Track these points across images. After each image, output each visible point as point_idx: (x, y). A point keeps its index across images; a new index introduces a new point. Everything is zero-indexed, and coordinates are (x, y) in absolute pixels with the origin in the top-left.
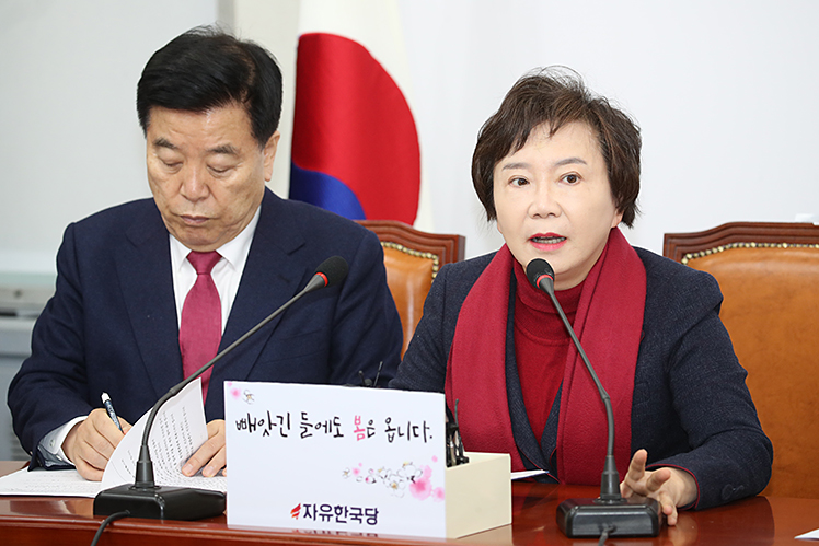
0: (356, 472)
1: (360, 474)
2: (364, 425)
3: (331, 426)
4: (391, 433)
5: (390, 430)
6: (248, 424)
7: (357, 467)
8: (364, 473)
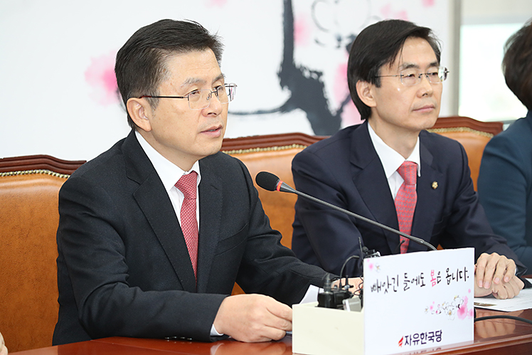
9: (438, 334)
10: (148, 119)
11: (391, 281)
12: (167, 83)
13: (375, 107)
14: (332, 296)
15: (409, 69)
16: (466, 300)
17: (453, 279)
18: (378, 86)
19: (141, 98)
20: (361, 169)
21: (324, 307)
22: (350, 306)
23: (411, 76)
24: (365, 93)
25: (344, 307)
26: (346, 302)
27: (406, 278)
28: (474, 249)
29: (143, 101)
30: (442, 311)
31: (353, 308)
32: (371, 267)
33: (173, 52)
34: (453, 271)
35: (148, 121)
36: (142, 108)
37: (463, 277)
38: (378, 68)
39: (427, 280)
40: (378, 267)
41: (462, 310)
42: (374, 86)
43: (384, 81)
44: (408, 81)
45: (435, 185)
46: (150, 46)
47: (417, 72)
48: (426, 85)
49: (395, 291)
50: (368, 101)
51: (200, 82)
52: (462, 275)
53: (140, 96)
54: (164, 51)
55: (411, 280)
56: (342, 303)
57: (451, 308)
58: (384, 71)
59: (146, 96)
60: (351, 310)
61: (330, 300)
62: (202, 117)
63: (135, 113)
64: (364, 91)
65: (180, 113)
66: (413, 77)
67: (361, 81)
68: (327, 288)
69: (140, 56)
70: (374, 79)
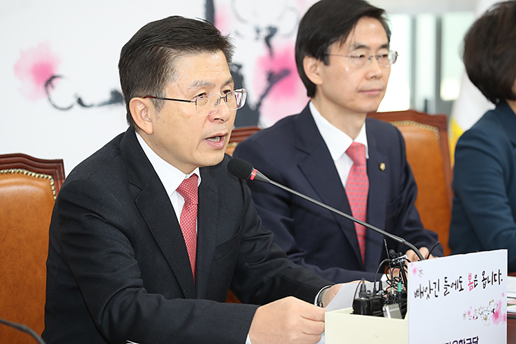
0: (469, 313)
1: (471, 315)
2: (473, 279)
3: (458, 284)
4: (484, 282)
5: (484, 279)
6: (419, 293)
7: (469, 309)
8: (472, 314)
9: (475, 340)
10: (151, 121)
11: (433, 286)
12: (174, 84)
13: (321, 85)
14: (368, 302)
15: (359, 50)
16: (499, 304)
17: (489, 282)
18: (327, 63)
19: (145, 98)
20: (308, 154)
21: (360, 314)
22: (391, 313)
23: (361, 56)
24: (312, 69)
25: (384, 313)
26: (386, 308)
27: (446, 282)
28: (507, 250)
29: (147, 101)
30: (479, 316)
31: (393, 316)
32: (415, 271)
33: (183, 52)
34: (488, 275)
35: (150, 124)
36: (146, 108)
37: (498, 281)
38: (328, 45)
39: (465, 285)
40: (420, 271)
41: (496, 314)
42: (322, 64)
43: (333, 59)
44: (358, 61)
45: (383, 166)
46: (158, 45)
47: (368, 53)
48: (375, 67)
49: (436, 296)
50: (314, 79)
51: (209, 86)
52: (497, 277)
53: (144, 95)
54: (173, 51)
55: (450, 284)
56: (382, 311)
57: (486, 313)
58: (334, 49)
59: (151, 97)
60: (392, 317)
61: (366, 306)
62: (208, 122)
63: (138, 114)
64: (311, 67)
65: (186, 117)
66: (363, 58)
67: (309, 57)
68: (363, 293)
69: (147, 54)
70: (323, 56)
